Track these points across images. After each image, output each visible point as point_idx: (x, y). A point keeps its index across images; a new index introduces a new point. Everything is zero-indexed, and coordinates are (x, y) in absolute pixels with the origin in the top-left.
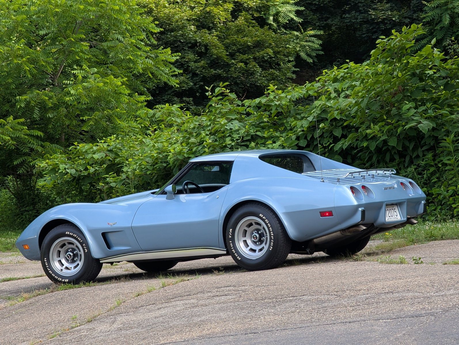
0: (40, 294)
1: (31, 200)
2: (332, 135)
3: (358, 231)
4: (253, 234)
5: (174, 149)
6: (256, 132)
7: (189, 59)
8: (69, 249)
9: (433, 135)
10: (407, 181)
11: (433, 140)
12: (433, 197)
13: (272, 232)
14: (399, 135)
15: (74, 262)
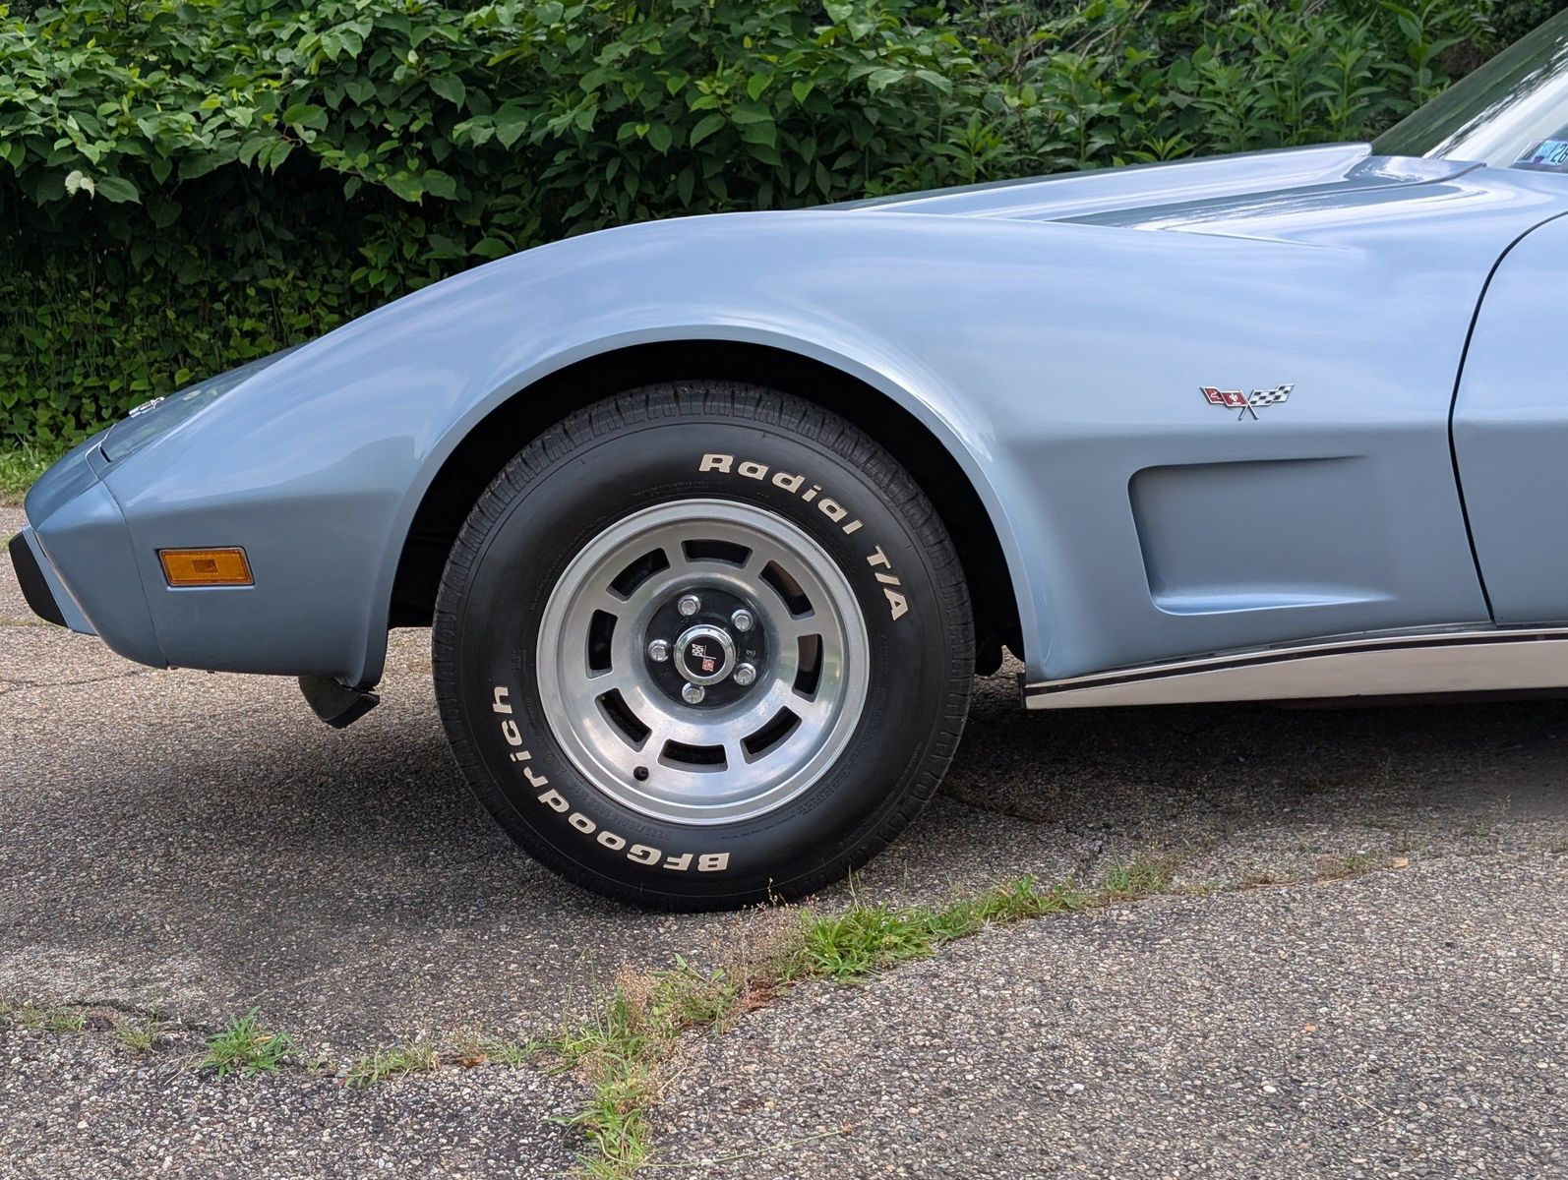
8: (680, 593)
15: (726, 696)
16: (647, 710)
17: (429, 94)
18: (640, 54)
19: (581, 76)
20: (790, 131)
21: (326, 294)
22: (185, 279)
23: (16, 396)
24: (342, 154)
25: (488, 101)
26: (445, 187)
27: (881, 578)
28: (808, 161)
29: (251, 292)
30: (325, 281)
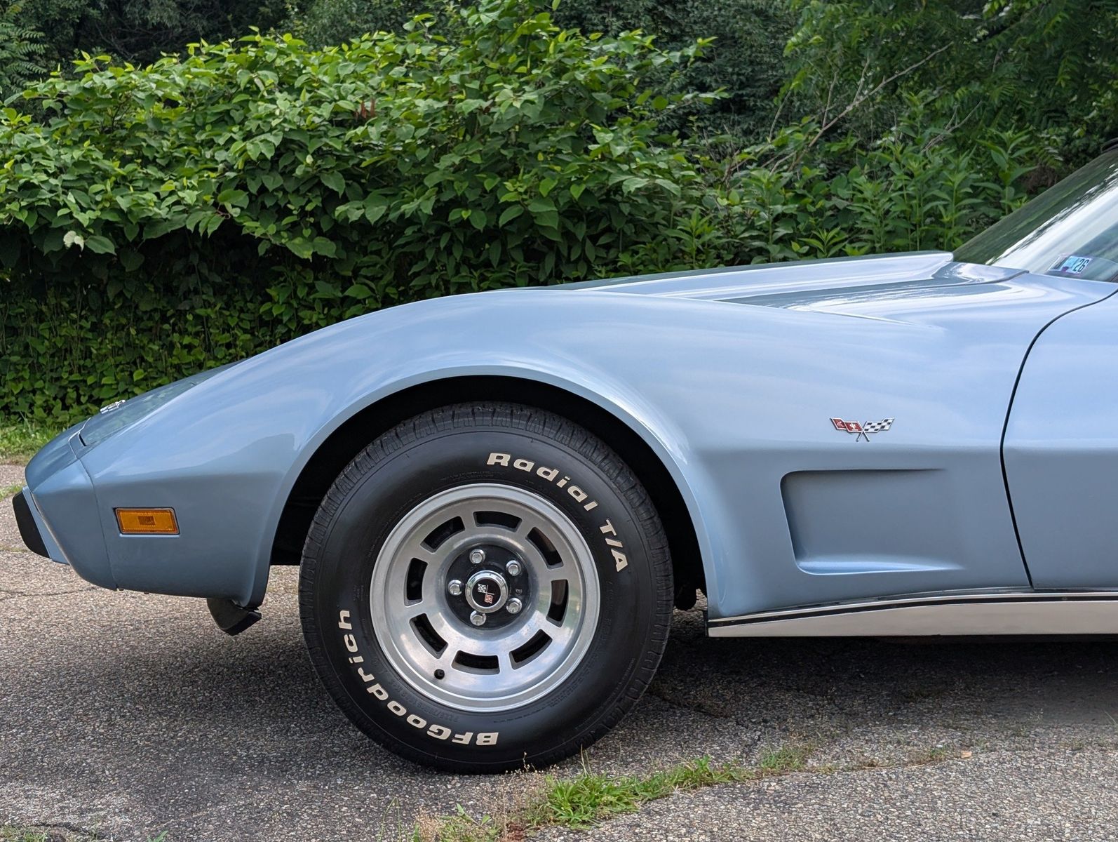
8: (471, 548)
15: (500, 621)
16: (446, 629)
17: (320, 184)
18: (465, 162)
19: (425, 176)
20: (568, 217)
21: (242, 320)
22: (144, 307)
23: (21, 386)
24: (257, 224)
25: (360, 190)
26: (328, 249)
27: (609, 542)
28: (580, 238)
29: (190, 317)
30: (241, 311)
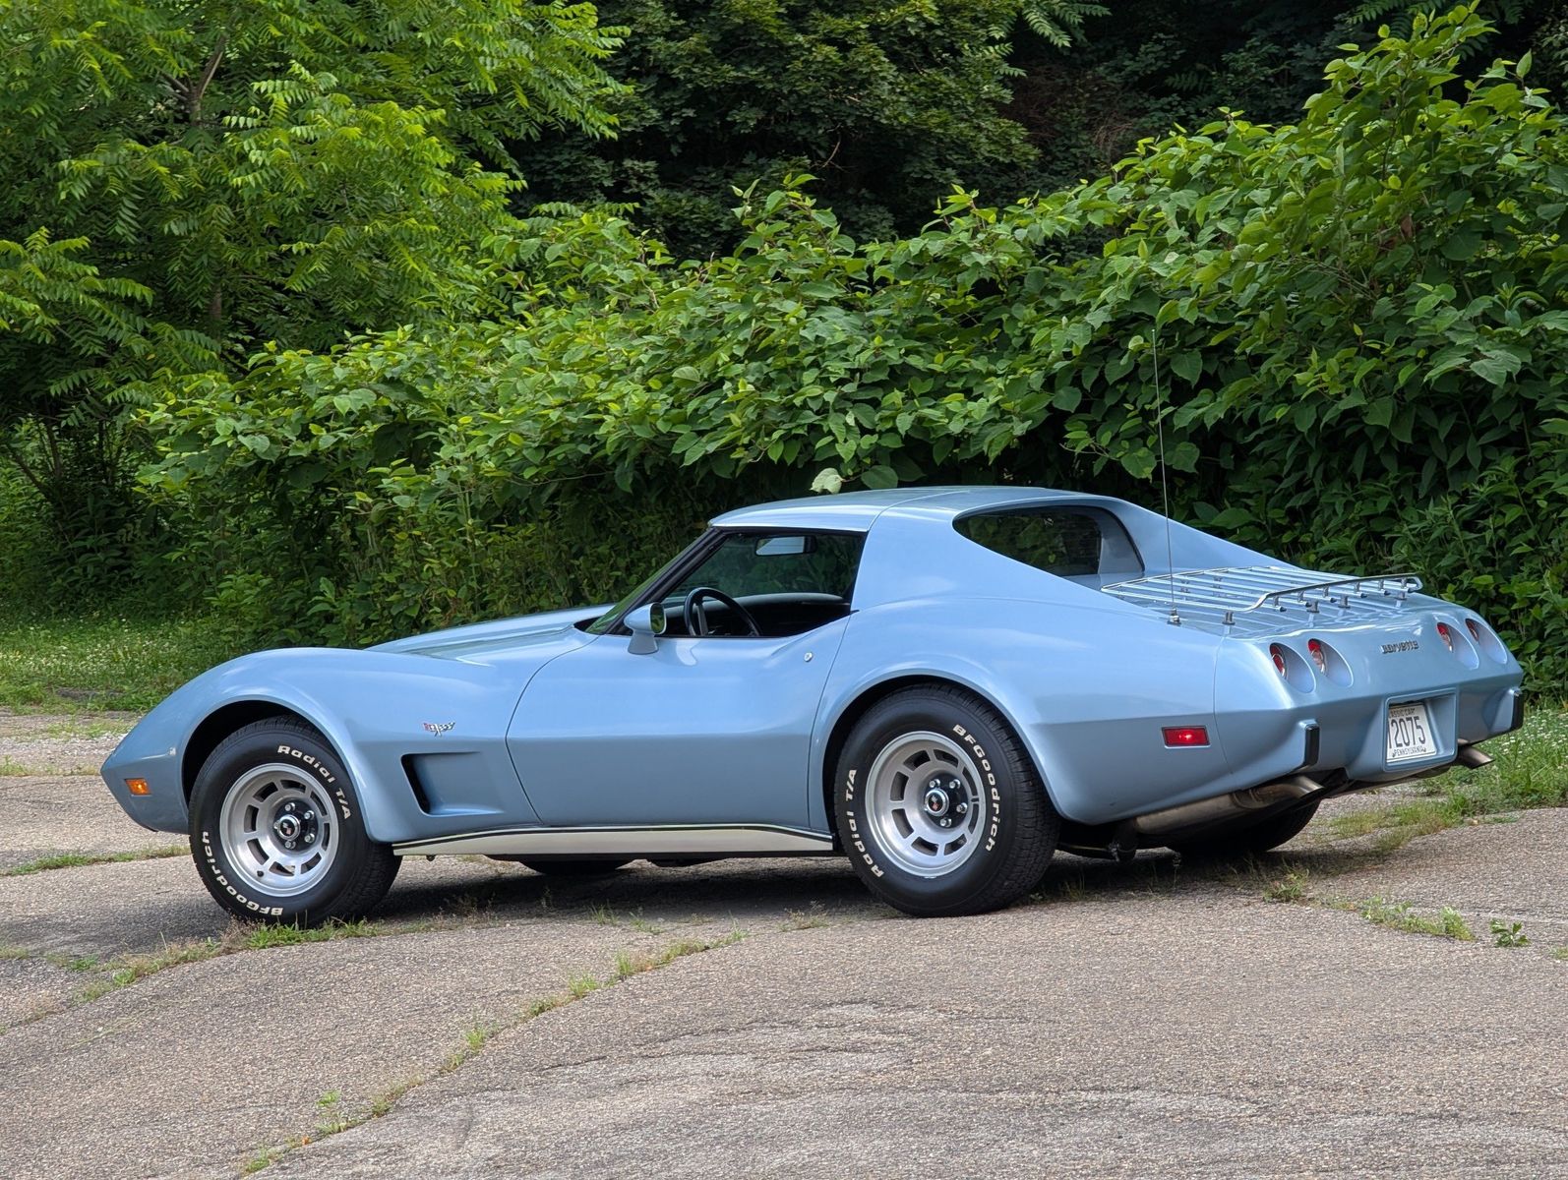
0: (185, 960)
1: (102, 513)
2: (1167, 376)
3: (1292, 798)
4: (929, 789)
5: (620, 400)
6: (908, 353)
7: (648, 25)
8: (287, 802)
9: (1517, 395)
10: (1459, 616)
11: (1517, 411)
12: (1514, 607)
13: (994, 790)
14: (1401, 391)
15: (303, 847)
